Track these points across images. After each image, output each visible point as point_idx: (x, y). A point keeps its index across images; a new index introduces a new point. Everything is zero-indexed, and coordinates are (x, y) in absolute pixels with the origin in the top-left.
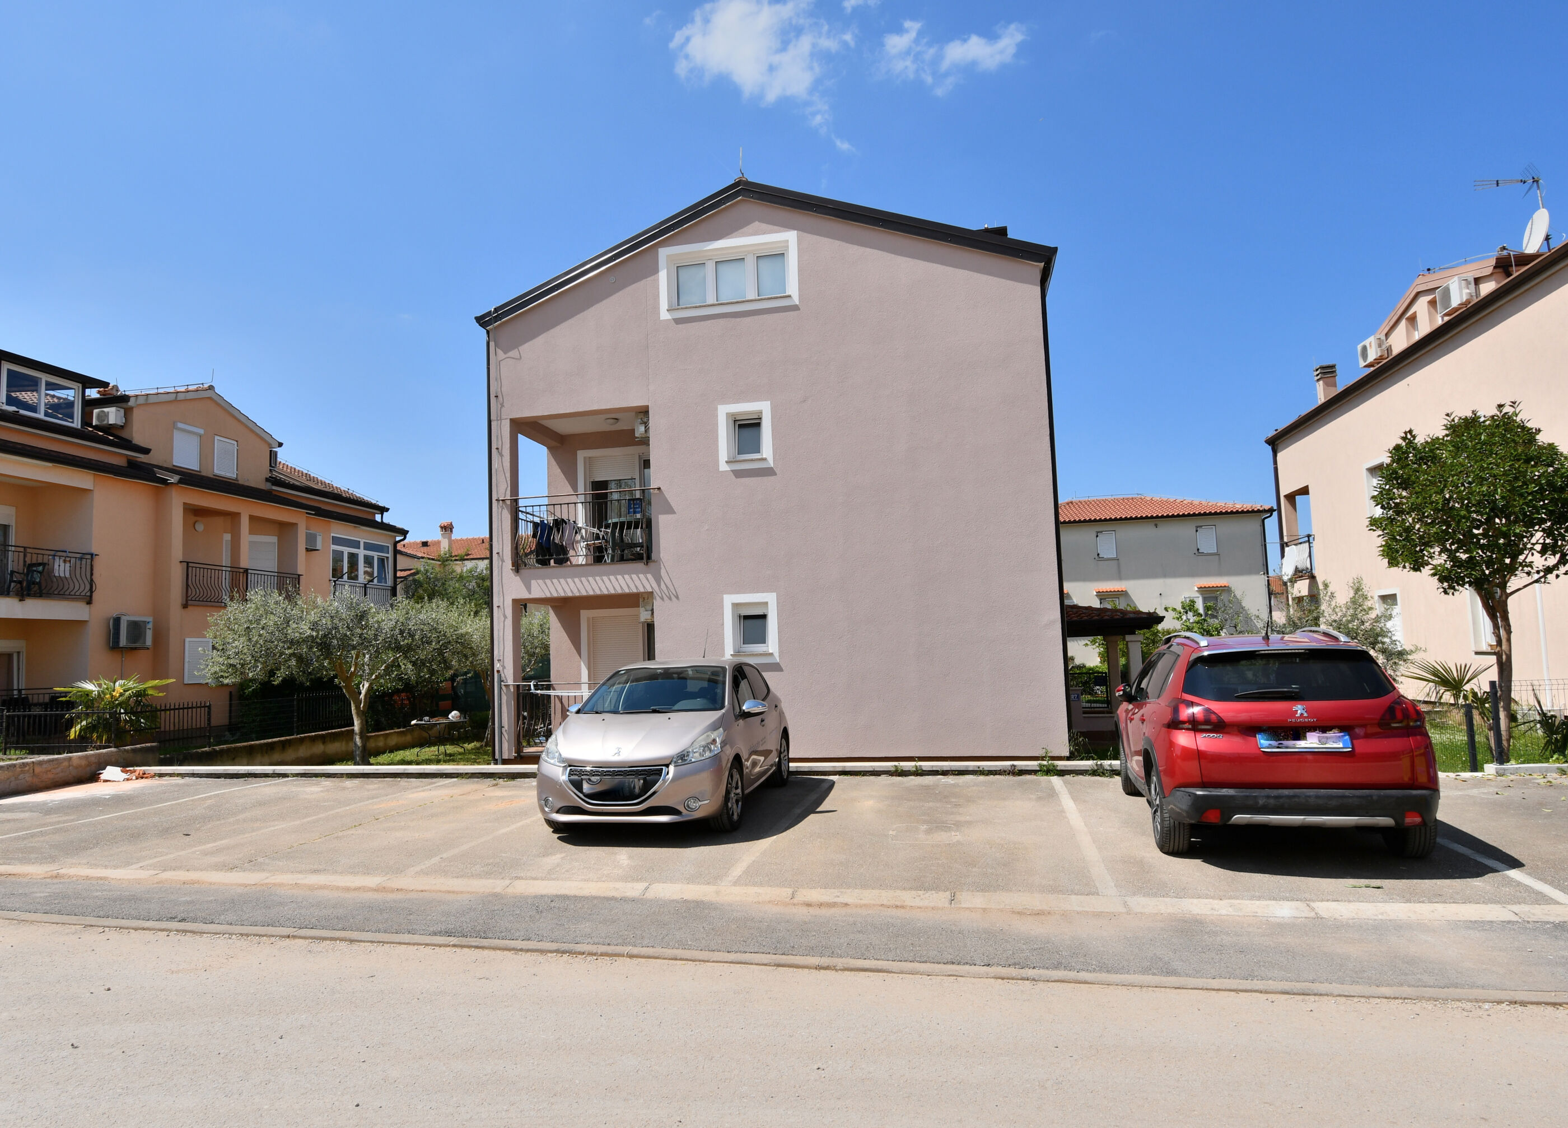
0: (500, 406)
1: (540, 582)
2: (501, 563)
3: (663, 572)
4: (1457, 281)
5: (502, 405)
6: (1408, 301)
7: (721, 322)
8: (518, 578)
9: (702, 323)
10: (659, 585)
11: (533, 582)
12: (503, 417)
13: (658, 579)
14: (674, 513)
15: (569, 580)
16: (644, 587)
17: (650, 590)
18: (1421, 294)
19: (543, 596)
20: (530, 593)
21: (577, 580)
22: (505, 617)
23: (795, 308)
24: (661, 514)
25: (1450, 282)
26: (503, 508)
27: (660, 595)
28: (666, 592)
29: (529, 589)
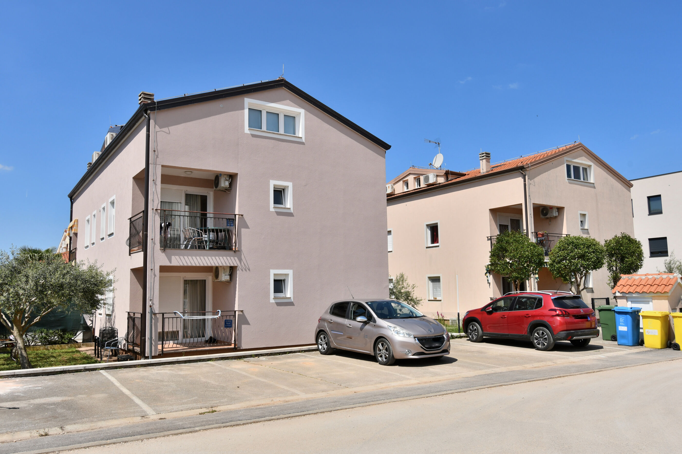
0: (156, 157)
1: (177, 257)
2: (153, 245)
3: (243, 256)
4: (432, 175)
5: (157, 157)
6: (405, 175)
7: (273, 141)
8: (164, 254)
9: (264, 139)
10: (241, 263)
11: (173, 257)
12: (157, 163)
13: (240, 260)
14: (249, 228)
15: (194, 258)
16: (233, 264)
17: (236, 265)
18: (410, 174)
19: (179, 265)
20: (171, 262)
21: (198, 258)
22: (155, 275)
23: (303, 143)
24: (243, 228)
25: (429, 174)
26: (155, 214)
27: (241, 268)
28: (244, 266)
29: (170, 261)
